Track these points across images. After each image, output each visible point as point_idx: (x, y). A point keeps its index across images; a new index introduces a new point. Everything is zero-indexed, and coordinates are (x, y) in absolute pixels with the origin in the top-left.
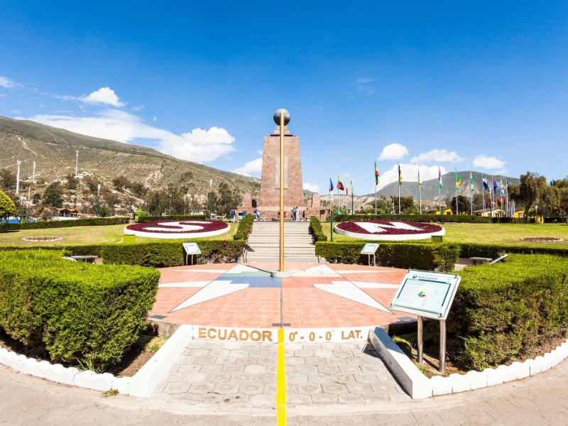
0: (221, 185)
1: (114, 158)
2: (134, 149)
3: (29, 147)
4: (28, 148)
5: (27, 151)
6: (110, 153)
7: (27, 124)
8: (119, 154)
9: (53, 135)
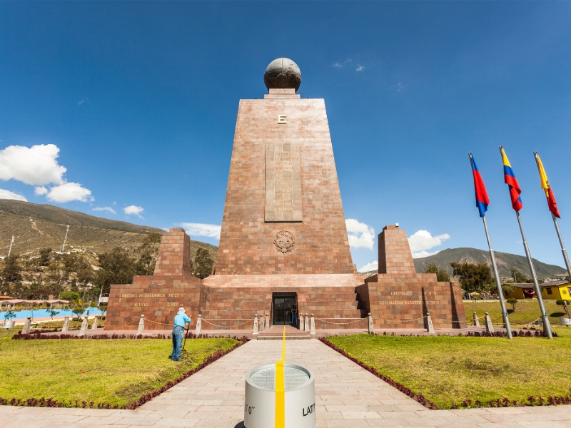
0: (199, 251)
1: (121, 237)
2: (144, 229)
3: (38, 227)
4: (36, 229)
5: (35, 231)
6: (118, 232)
7: (47, 207)
8: (127, 233)
9: (68, 217)
